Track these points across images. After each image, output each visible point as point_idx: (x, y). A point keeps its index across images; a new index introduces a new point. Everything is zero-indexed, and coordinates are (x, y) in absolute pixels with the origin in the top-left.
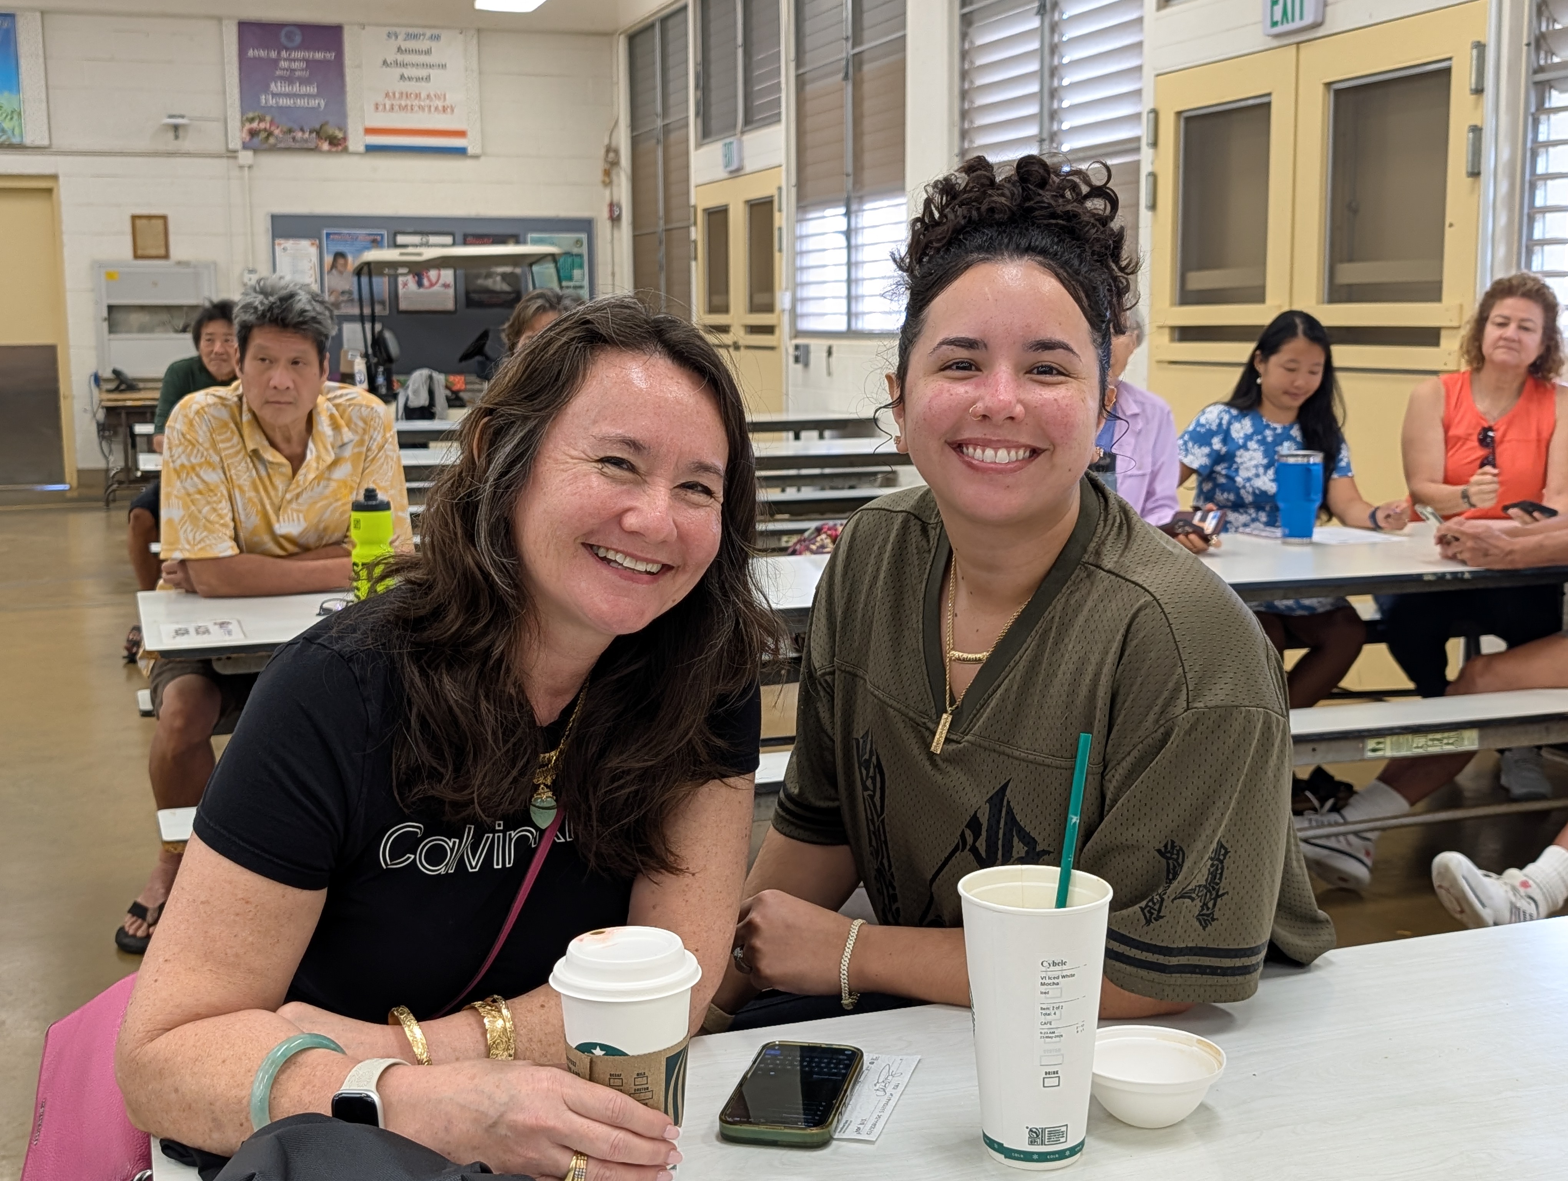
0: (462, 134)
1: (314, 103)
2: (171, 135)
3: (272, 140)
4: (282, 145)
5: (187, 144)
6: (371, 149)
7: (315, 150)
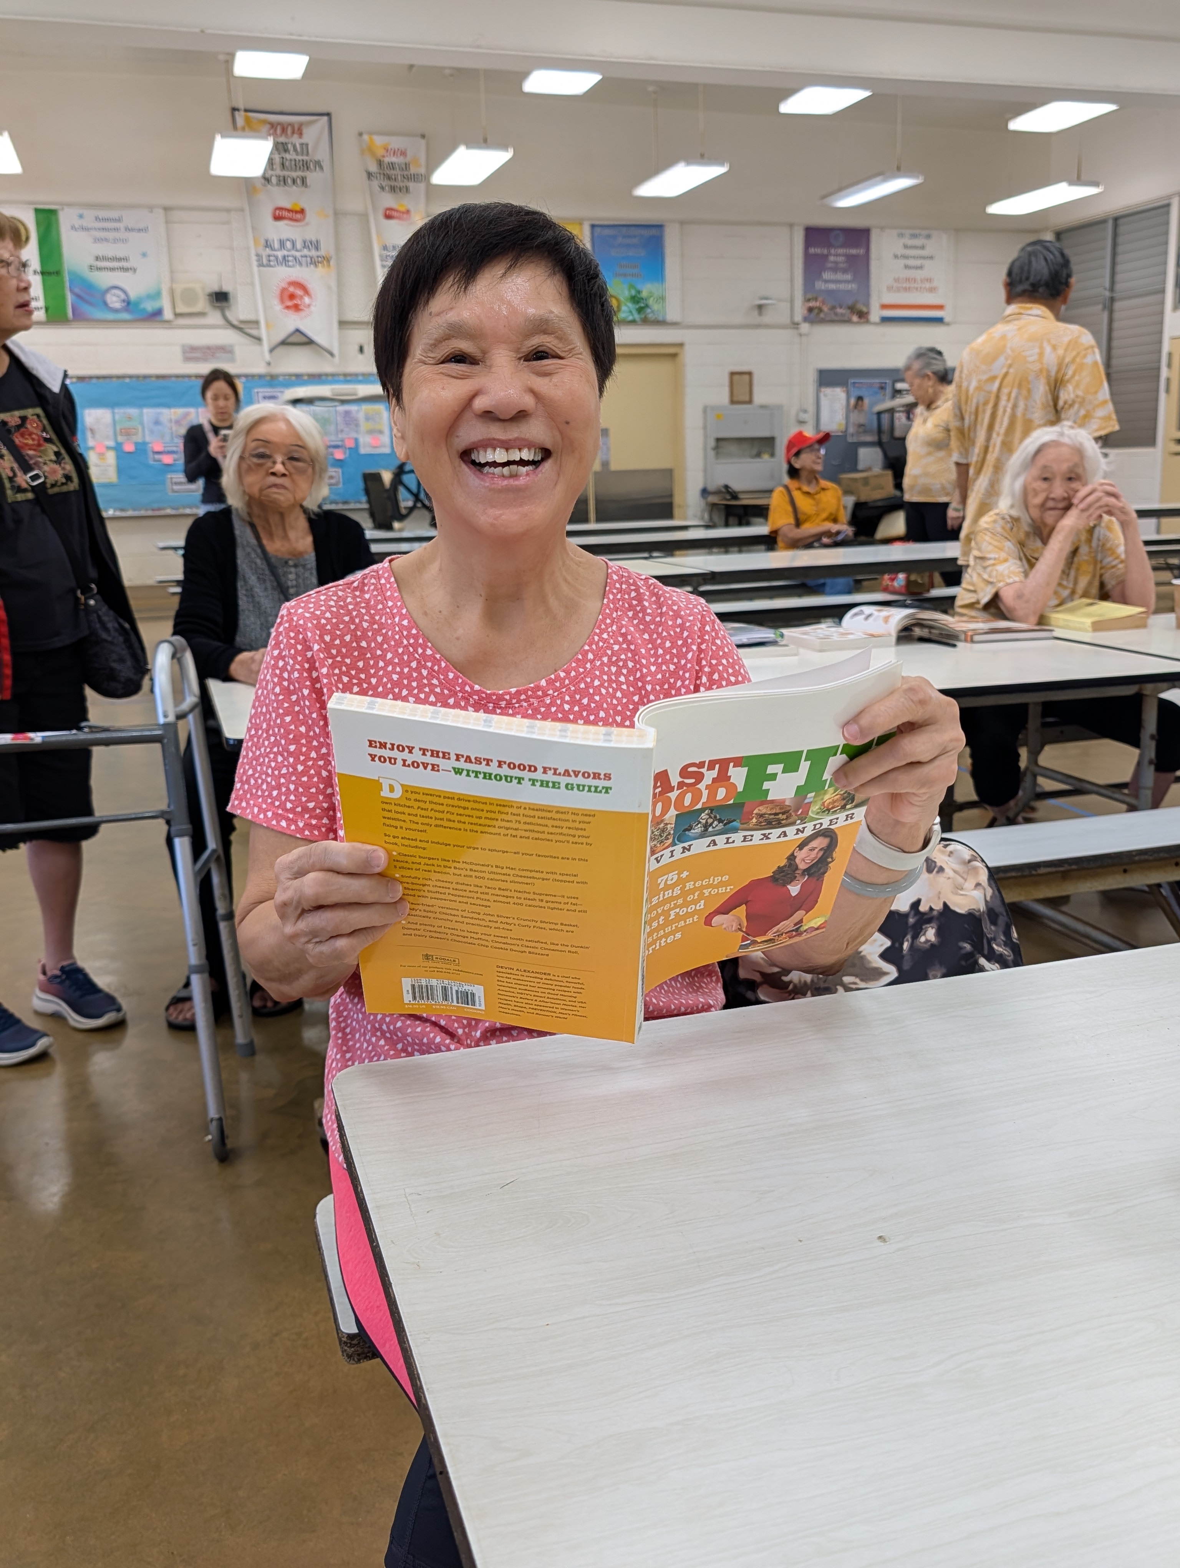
0: (940, 307)
1: (849, 287)
2: (756, 313)
3: (822, 315)
4: (828, 318)
5: (767, 319)
6: (885, 320)
7: (848, 321)
